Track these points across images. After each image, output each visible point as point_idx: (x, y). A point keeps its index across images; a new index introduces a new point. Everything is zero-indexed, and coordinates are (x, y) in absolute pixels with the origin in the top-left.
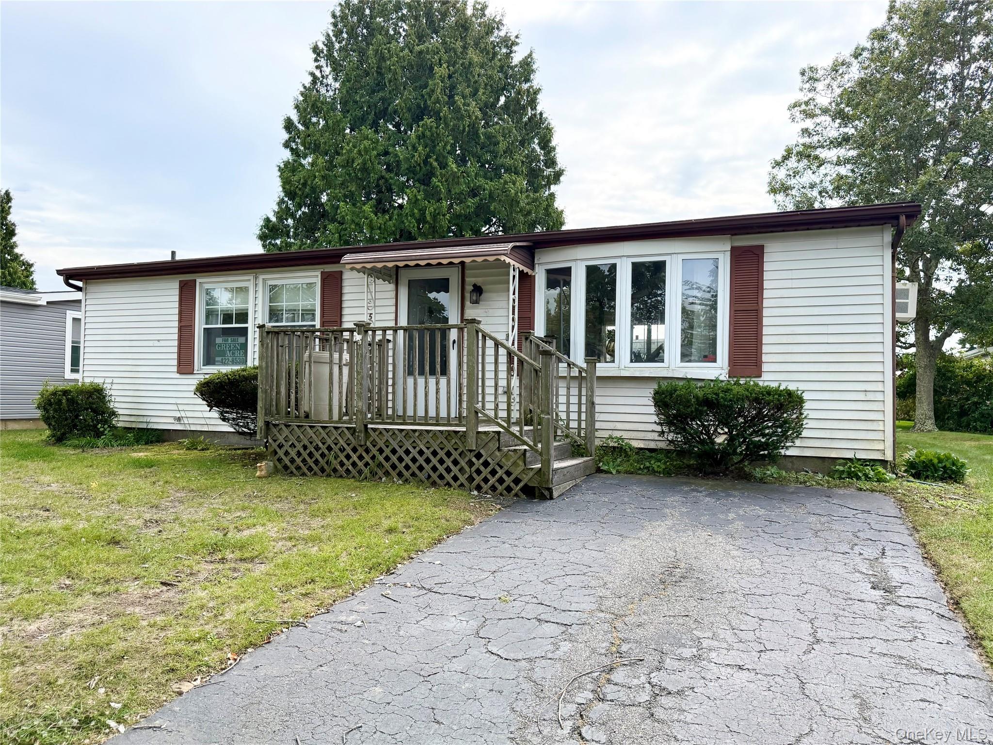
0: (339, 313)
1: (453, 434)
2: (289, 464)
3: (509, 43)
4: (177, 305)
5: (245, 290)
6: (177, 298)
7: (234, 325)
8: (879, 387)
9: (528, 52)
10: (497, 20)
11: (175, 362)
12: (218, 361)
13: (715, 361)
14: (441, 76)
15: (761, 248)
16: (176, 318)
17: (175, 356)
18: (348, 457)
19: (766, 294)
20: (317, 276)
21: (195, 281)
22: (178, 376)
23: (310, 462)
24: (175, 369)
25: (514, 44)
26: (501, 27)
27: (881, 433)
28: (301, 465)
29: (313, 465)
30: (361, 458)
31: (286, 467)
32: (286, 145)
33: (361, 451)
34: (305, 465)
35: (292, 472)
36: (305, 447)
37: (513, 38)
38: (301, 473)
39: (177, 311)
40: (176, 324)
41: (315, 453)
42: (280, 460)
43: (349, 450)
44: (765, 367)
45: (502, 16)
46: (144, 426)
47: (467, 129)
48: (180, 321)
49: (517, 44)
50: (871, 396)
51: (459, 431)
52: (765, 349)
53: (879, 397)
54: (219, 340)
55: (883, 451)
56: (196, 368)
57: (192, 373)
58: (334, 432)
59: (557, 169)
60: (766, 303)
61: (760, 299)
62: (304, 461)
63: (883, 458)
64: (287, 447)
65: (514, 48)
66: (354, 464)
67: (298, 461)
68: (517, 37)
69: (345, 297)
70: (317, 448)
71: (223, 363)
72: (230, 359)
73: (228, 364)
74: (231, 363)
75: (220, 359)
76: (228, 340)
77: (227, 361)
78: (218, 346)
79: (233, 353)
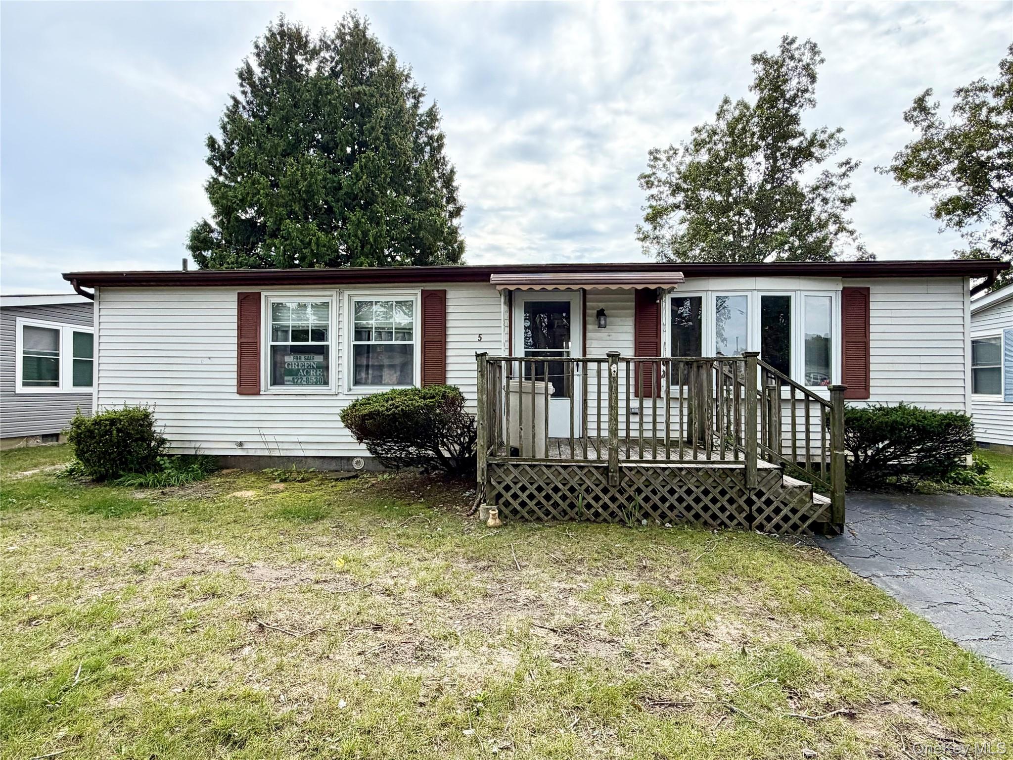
0: (443, 333)
1: (729, 473)
2: (519, 508)
3: (417, 96)
4: (235, 319)
5: (326, 305)
6: (235, 312)
7: (310, 343)
10: (405, 73)
11: (235, 382)
12: (288, 381)
15: (867, 290)
16: (235, 333)
17: (235, 375)
18: (597, 498)
19: (871, 329)
20: (416, 294)
21: (259, 294)
22: (238, 396)
23: (547, 505)
24: (235, 389)
25: (420, 95)
26: (409, 80)
28: (536, 509)
29: (551, 509)
30: (613, 499)
31: (515, 512)
32: (210, 162)
33: (613, 492)
34: (539, 509)
35: (522, 517)
36: (540, 489)
37: (419, 90)
38: (534, 517)
39: (235, 326)
40: (235, 340)
41: (553, 495)
42: (507, 504)
43: (598, 491)
44: (872, 390)
45: (410, 70)
46: (193, 452)
48: (240, 336)
49: (424, 95)
51: (736, 469)
52: (872, 375)
54: (289, 359)
56: (262, 388)
57: (258, 394)
58: (579, 472)
59: (458, 205)
60: (871, 336)
61: (867, 333)
62: (539, 504)
64: (516, 489)
65: (421, 99)
66: (605, 507)
67: (531, 504)
68: (423, 90)
69: (450, 317)
70: (556, 489)
71: (295, 383)
72: (304, 379)
73: (301, 384)
74: (305, 383)
75: (290, 378)
76: (300, 358)
77: (299, 381)
78: (289, 364)
79: (307, 372)
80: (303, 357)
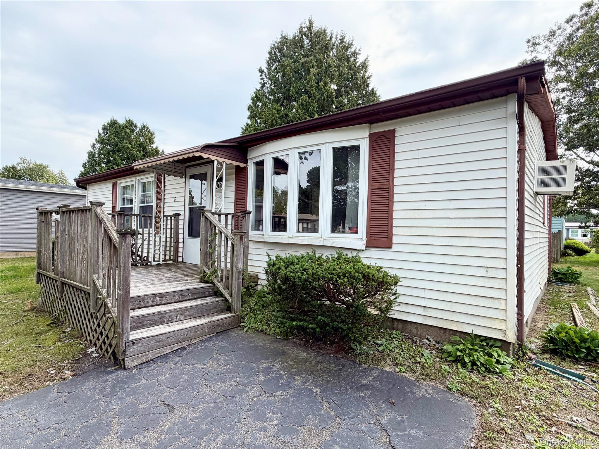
2: (44, 302)
4: (112, 195)
6: (112, 192)
7: (129, 206)
8: (501, 264)
9: (366, 57)
13: (356, 232)
14: (313, 74)
15: (394, 131)
18: (58, 303)
19: (397, 173)
21: (117, 182)
27: (503, 313)
28: (47, 304)
29: (50, 306)
30: (62, 305)
33: (61, 300)
35: (45, 308)
36: (48, 292)
39: (112, 199)
41: (50, 297)
43: (58, 298)
44: (395, 240)
47: (326, 98)
50: (492, 273)
52: (395, 223)
53: (501, 274)
55: (504, 332)
60: (396, 182)
61: (391, 178)
63: (504, 339)
64: (44, 291)
66: (60, 310)
67: (47, 301)
69: (166, 188)
70: (51, 294)
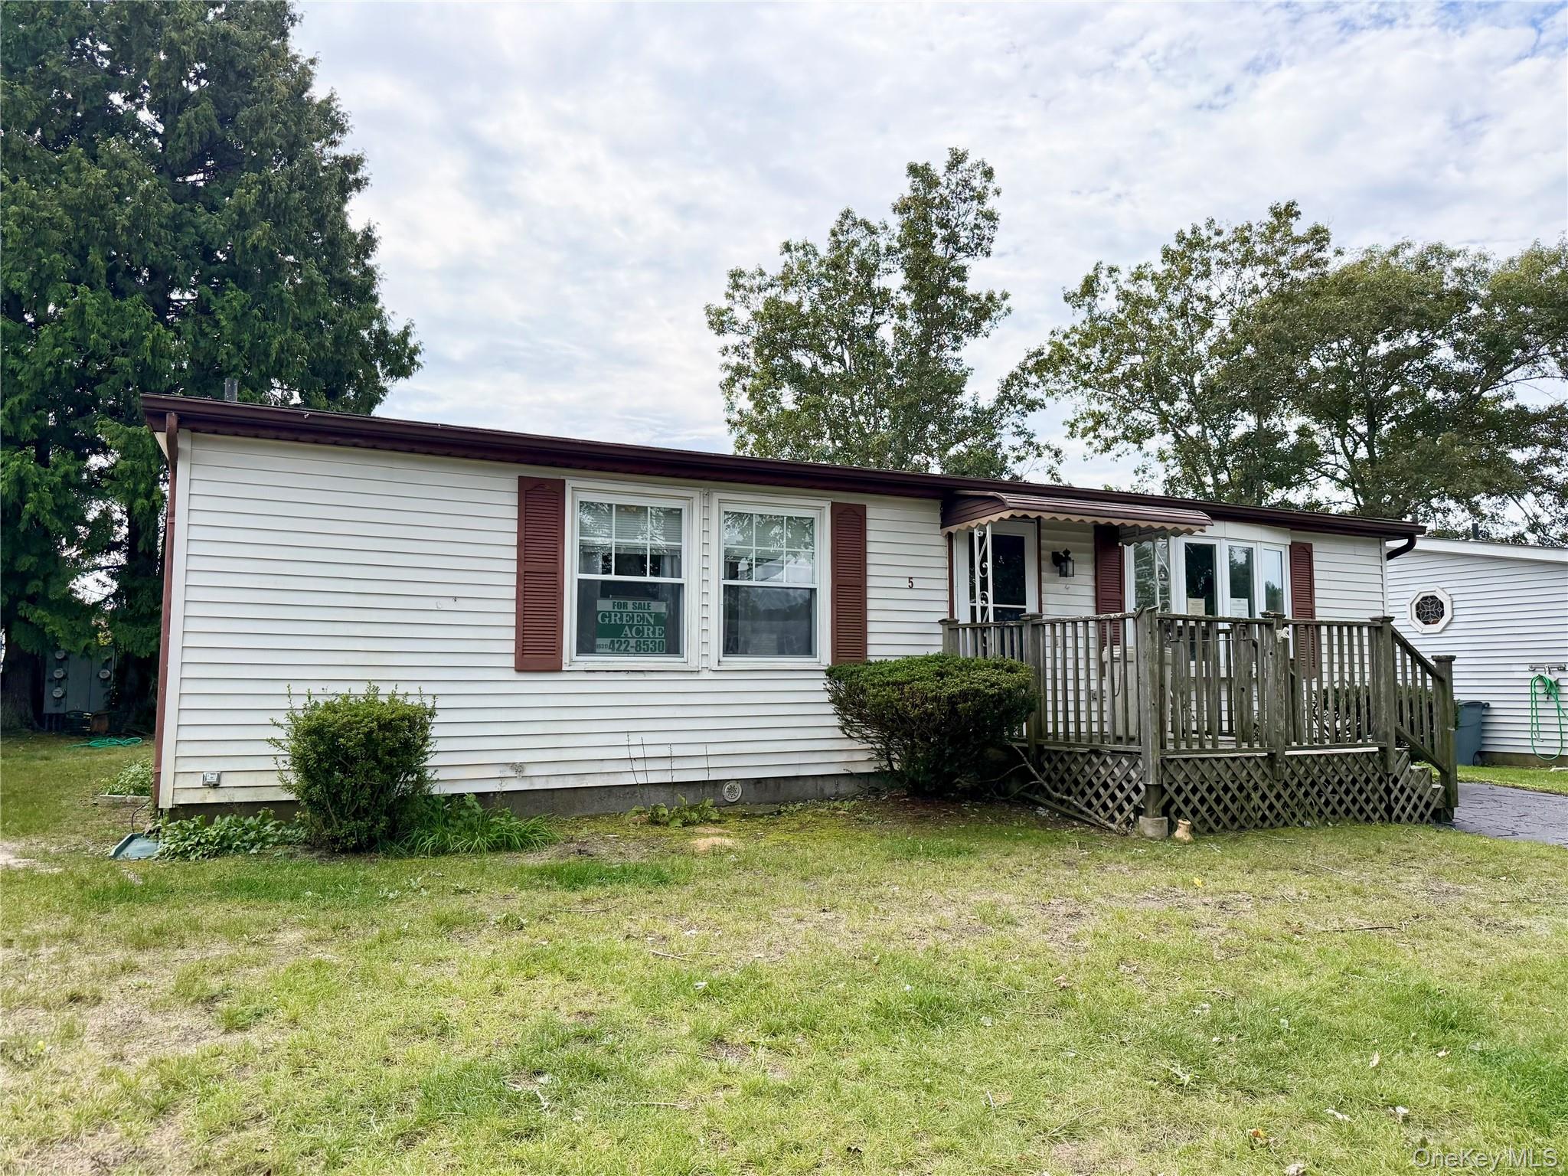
0: (863, 572)
6: (513, 512)
7: (648, 579)
11: (510, 647)
12: (603, 646)
15: (1311, 546)
16: (512, 553)
17: (510, 634)
18: (1264, 797)
19: (1316, 593)
20: (821, 508)
21: (563, 482)
24: (511, 661)
28: (1207, 816)
33: (1278, 787)
34: (1211, 816)
38: (1206, 828)
39: (511, 539)
40: (513, 567)
43: (1265, 788)
48: (522, 560)
51: (1376, 752)
54: (603, 605)
56: (566, 659)
57: (558, 669)
58: (1246, 764)
60: (1316, 602)
64: (1186, 791)
66: (1271, 807)
67: (1203, 810)
69: (870, 548)
71: (615, 650)
72: (633, 642)
73: (626, 652)
74: (633, 650)
75: (607, 641)
76: (625, 606)
77: (624, 646)
78: (604, 616)
79: (638, 632)
80: (630, 604)
